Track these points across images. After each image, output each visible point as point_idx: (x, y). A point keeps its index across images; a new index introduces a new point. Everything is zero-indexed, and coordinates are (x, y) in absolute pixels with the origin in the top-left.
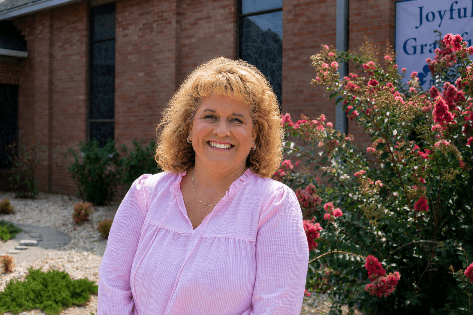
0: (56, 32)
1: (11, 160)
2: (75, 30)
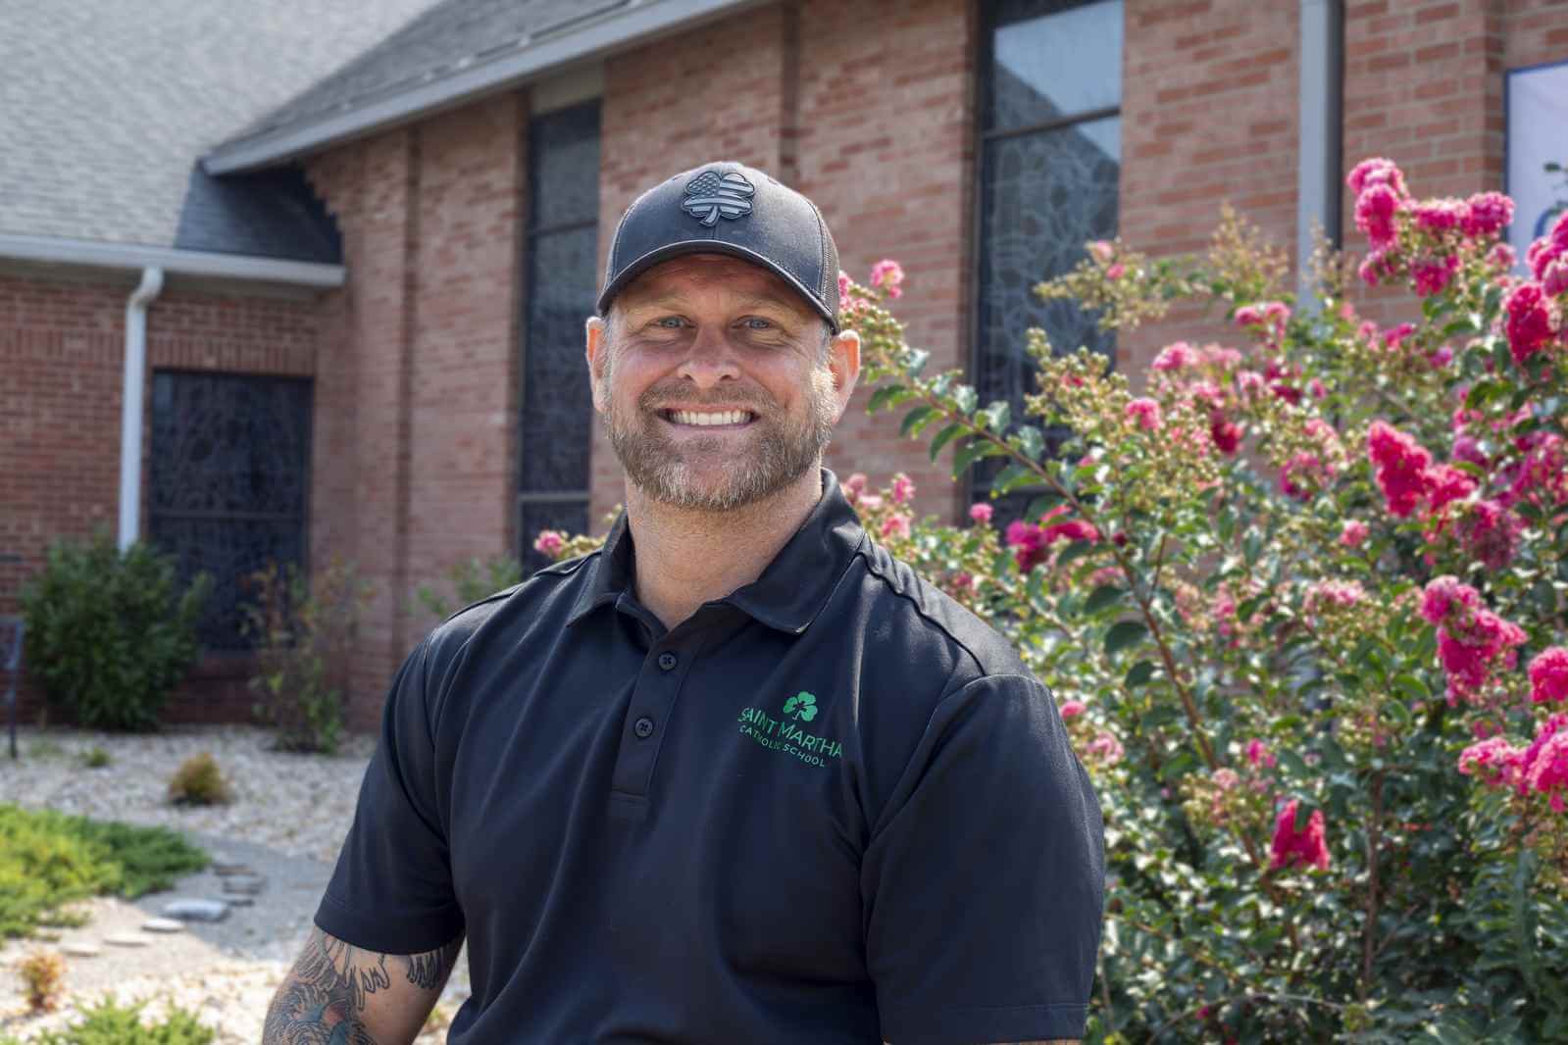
0: (425, 204)
1: (260, 622)
2: (484, 193)
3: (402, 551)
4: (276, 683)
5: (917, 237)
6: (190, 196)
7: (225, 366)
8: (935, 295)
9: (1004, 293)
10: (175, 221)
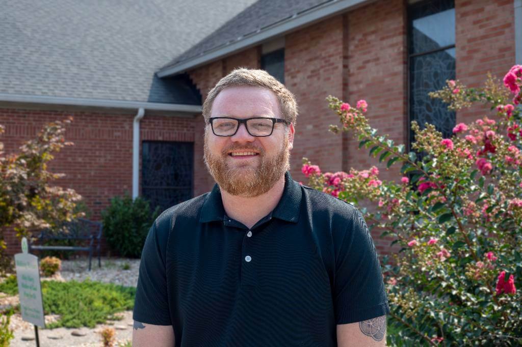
5: (389, 90)
6: (153, 85)
7: (165, 139)
8: (395, 109)
9: (418, 108)
10: (148, 93)
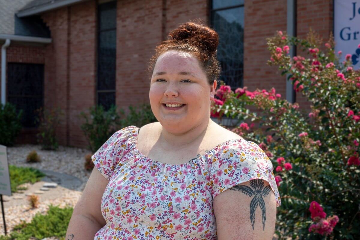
0: (72, 24)
2: (87, 22)
3: (68, 104)
4: (43, 134)
6: (15, 23)
7: (24, 62)
10: (13, 29)
